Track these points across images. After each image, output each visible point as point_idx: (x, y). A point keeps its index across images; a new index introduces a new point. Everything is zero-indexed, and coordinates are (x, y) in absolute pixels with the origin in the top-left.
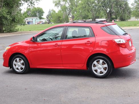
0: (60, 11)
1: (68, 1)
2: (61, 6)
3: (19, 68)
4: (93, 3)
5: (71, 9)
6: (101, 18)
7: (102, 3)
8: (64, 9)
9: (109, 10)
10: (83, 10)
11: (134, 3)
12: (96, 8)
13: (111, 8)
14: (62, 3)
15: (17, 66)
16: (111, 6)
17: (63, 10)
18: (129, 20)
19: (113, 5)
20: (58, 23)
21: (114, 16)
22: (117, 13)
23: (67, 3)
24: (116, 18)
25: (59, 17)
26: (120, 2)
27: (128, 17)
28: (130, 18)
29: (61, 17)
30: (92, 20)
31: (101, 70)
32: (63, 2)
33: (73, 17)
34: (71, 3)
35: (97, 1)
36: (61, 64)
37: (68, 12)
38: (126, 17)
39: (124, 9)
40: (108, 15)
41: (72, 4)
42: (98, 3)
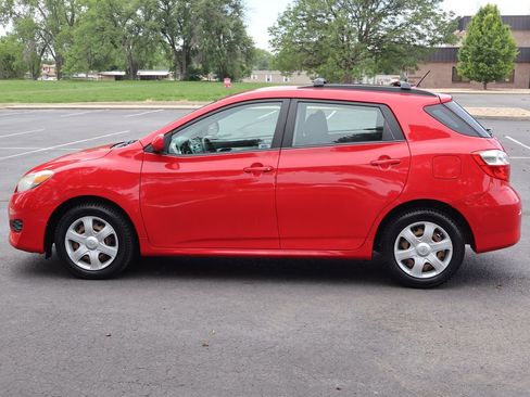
0: (13, 38)
1: (42, 5)
2: (14, 19)
3: (94, 255)
4: (129, 17)
5: (52, 32)
6: (151, 68)
7: (158, 19)
8: (26, 29)
9: (181, 42)
10: (95, 38)
11: (277, 26)
12: (140, 34)
13: (189, 36)
14: (19, 9)
15: (83, 250)
16: (191, 30)
17: (22, 34)
18: (245, 80)
19: (198, 28)
20: (5, 78)
21: (196, 65)
22: (209, 56)
23: (37, 9)
24: (206, 72)
25: (9, 58)
26: (218, 19)
27: (243, 69)
28: (249, 73)
29: (14, 59)
30: (123, 73)
31: (426, 261)
32: (22, 6)
33: (59, 60)
34: (50, 9)
35: (144, 12)
36: (274, 239)
37: (41, 40)
38: (238, 69)
39: (231, 42)
40: (178, 60)
41: (55, 16)
42: (147, 19)
